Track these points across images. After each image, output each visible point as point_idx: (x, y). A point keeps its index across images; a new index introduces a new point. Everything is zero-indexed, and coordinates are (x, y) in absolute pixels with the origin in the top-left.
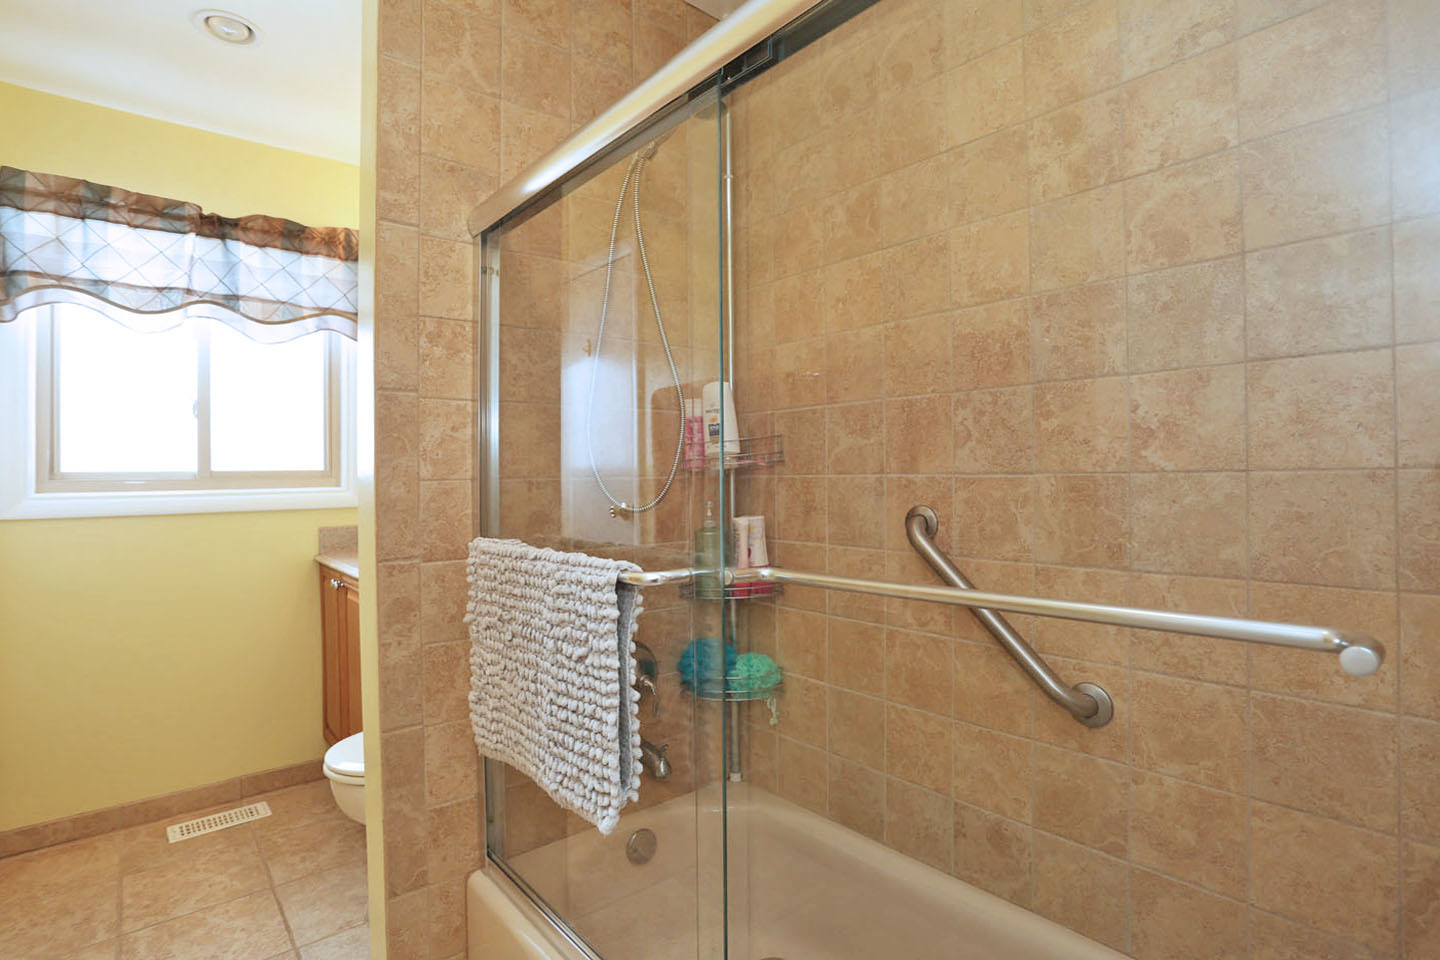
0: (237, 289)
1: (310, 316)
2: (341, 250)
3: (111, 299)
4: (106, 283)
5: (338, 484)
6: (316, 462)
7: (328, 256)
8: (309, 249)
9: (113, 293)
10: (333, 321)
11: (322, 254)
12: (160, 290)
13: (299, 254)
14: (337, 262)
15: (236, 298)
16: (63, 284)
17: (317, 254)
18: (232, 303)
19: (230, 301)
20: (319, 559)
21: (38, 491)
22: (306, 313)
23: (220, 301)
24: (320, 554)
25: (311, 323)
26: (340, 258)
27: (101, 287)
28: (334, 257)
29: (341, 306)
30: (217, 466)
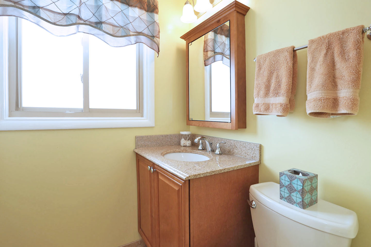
0: (101, 18)
1: (133, 35)
2: (146, 7)
3: (42, 16)
4: (39, 7)
5: (142, 116)
6: (133, 106)
7: (140, 8)
8: (132, 4)
9: (43, 13)
10: (143, 38)
11: (138, 7)
12: (65, 14)
13: (128, 6)
14: (144, 12)
15: (101, 23)
16: (17, 6)
17: (136, 7)
18: (99, 26)
19: (98, 25)
20: (136, 151)
21: (9, 116)
22: (131, 33)
23: (94, 25)
24: (136, 148)
25: (133, 39)
26: (145, 10)
27: (37, 10)
28: (143, 9)
29: (146, 32)
30: (92, 106)
